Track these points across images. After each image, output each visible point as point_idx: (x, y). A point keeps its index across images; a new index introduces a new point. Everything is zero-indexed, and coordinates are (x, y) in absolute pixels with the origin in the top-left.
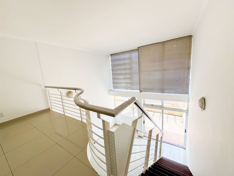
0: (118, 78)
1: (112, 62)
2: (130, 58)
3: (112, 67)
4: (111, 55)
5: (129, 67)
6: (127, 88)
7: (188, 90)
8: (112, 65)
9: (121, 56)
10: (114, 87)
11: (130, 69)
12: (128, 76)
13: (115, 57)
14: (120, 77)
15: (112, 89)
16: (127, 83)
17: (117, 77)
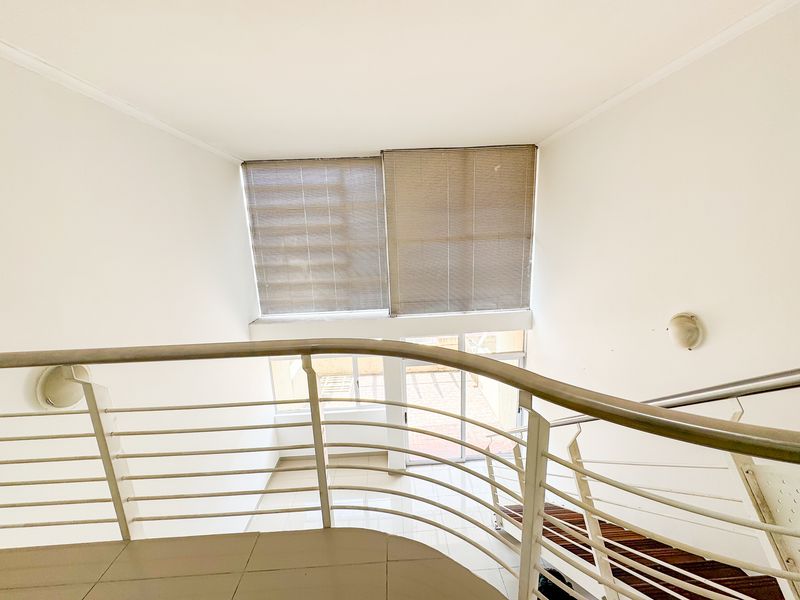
0: (287, 266)
1: (250, 198)
2: (340, 189)
3: (253, 217)
4: (245, 164)
5: (338, 222)
6: (331, 306)
7: (528, 295)
8: (251, 209)
9: (301, 177)
10: (267, 307)
11: (342, 230)
12: (334, 259)
13: (270, 178)
14: (294, 262)
15: (260, 315)
16: (331, 286)
17: (280, 261)
